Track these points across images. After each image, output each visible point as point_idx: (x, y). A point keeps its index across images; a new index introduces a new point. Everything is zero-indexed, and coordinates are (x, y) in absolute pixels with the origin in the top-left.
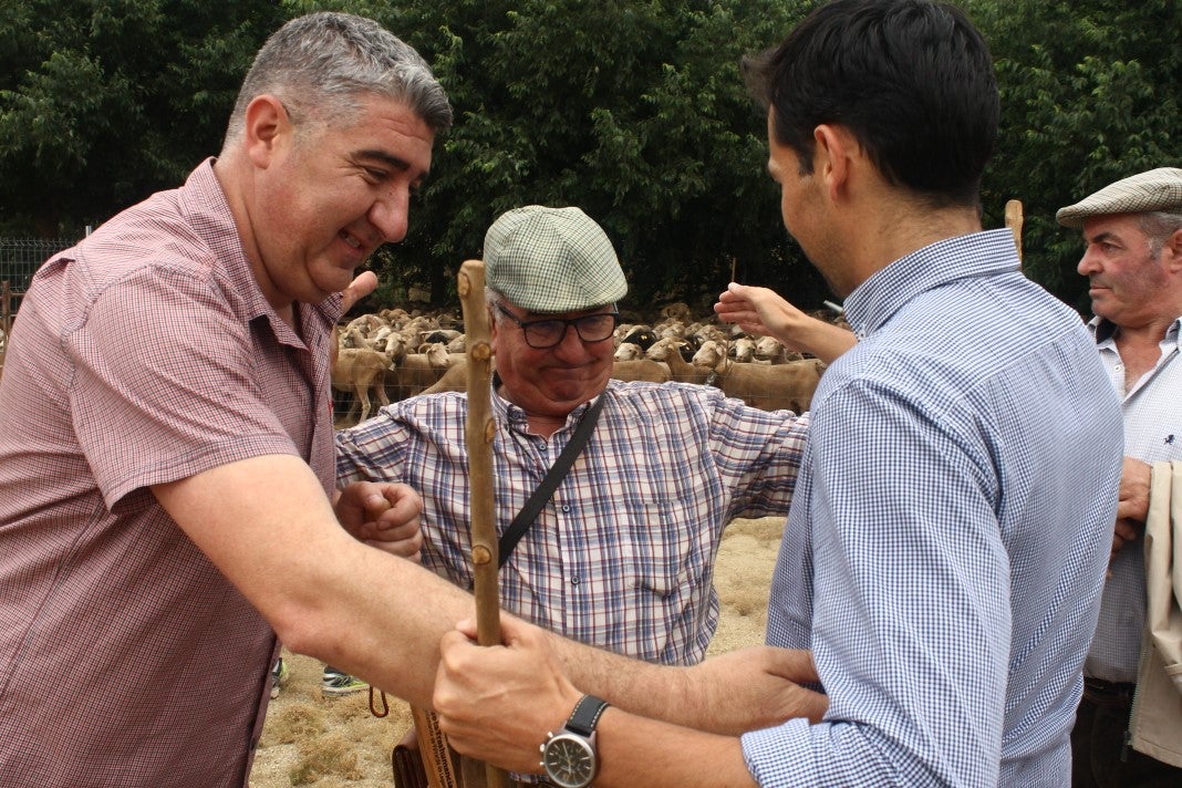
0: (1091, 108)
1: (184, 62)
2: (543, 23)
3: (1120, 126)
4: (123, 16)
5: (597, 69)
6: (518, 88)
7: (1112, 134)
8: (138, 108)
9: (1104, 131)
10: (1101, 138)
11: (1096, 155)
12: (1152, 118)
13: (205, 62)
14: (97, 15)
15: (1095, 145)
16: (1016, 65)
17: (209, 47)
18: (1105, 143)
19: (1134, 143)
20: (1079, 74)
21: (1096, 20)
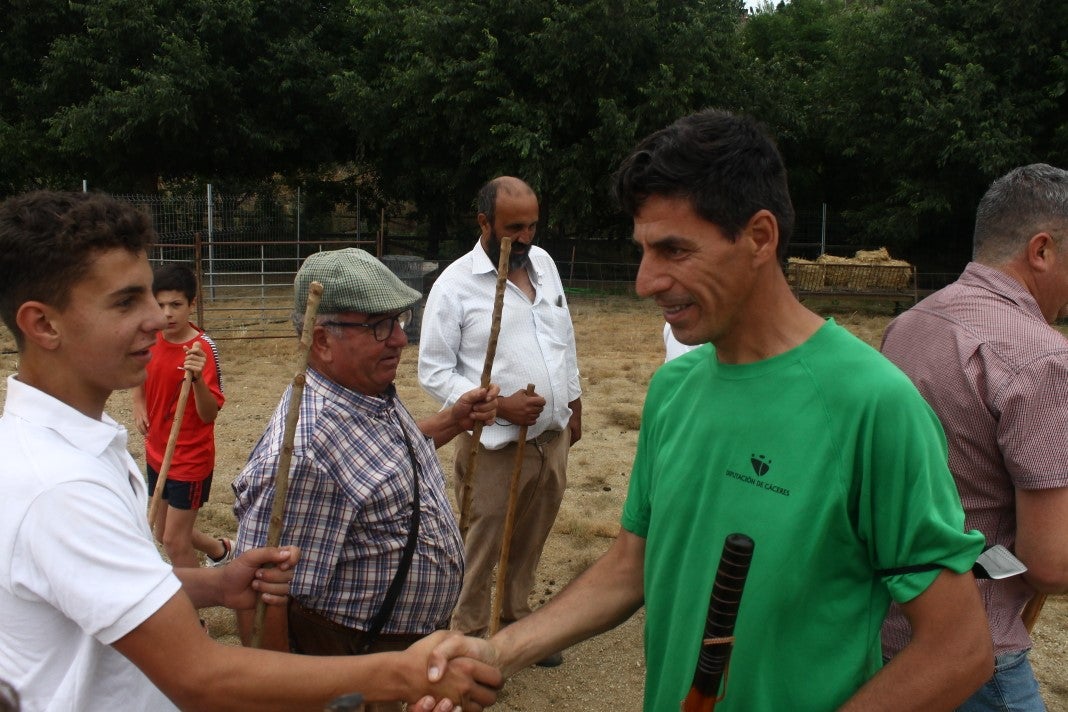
0: (951, 101)
1: (271, 57)
2: (566, 27)
3: (972, 114)
4: (225, 19)
5: (607, 65)
6: (542, 79)
7: (966, 120)
8: (236, 90)
9: (961, 119)
10: (959, 124)
11: (955, 137)
12: (995, 110)
13: (288, 56)
14: (205, 16)
15: (955, 129)
16: (894, 72)
17: (292, 45)
18: (962, 128)
19: (984, 129)
20: (939, 77)
21: (957, 38)
